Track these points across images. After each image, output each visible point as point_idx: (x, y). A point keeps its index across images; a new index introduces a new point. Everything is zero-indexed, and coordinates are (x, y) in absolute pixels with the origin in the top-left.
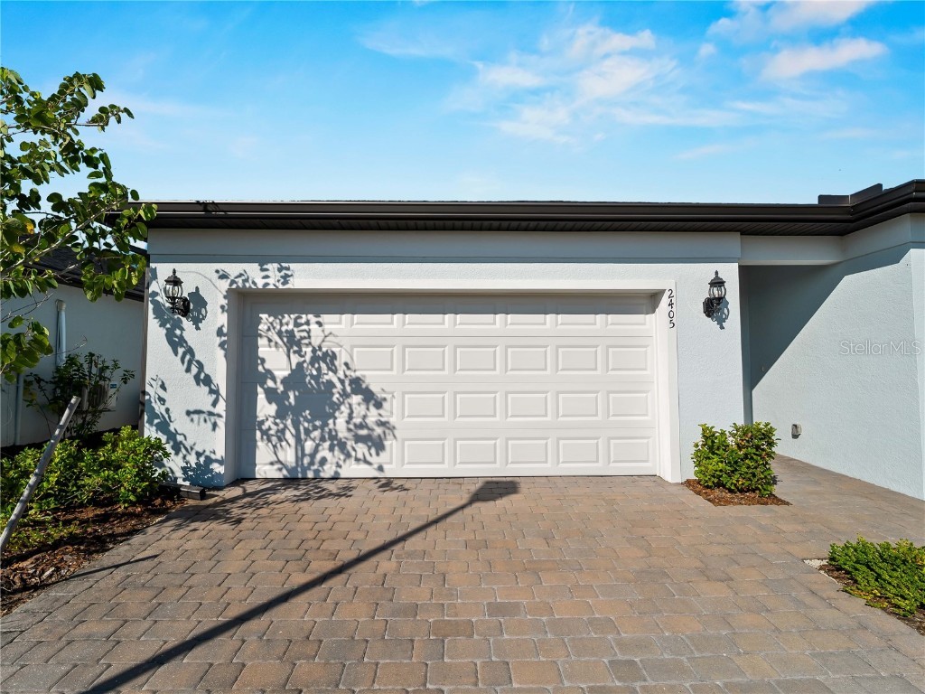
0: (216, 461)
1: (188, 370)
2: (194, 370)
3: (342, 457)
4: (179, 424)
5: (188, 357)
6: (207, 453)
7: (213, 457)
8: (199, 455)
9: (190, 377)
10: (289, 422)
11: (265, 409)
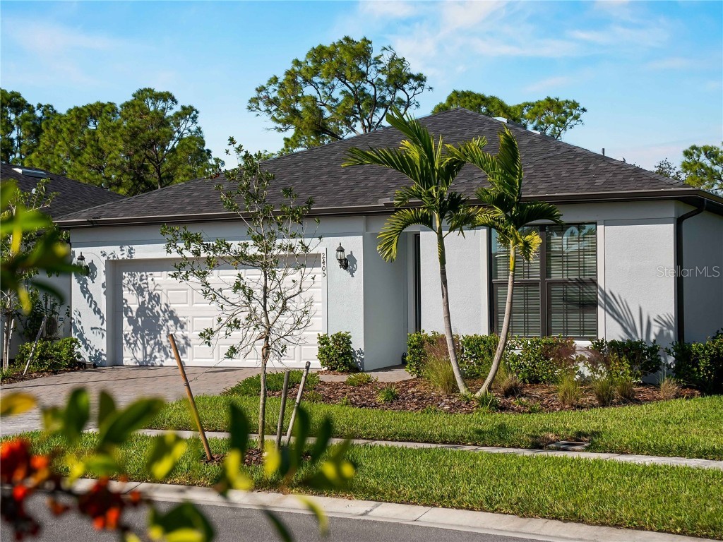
0: (104, 355)
1: (90, 306)
2: (93, 306)
3: (164, 356)
4: (88, 334)
5: (90, 299)
6: (100, 351)
7: (102, 352)
8: (96, 351)
9: (91, 310)
10: (139, 336)
11: (127, 328)
